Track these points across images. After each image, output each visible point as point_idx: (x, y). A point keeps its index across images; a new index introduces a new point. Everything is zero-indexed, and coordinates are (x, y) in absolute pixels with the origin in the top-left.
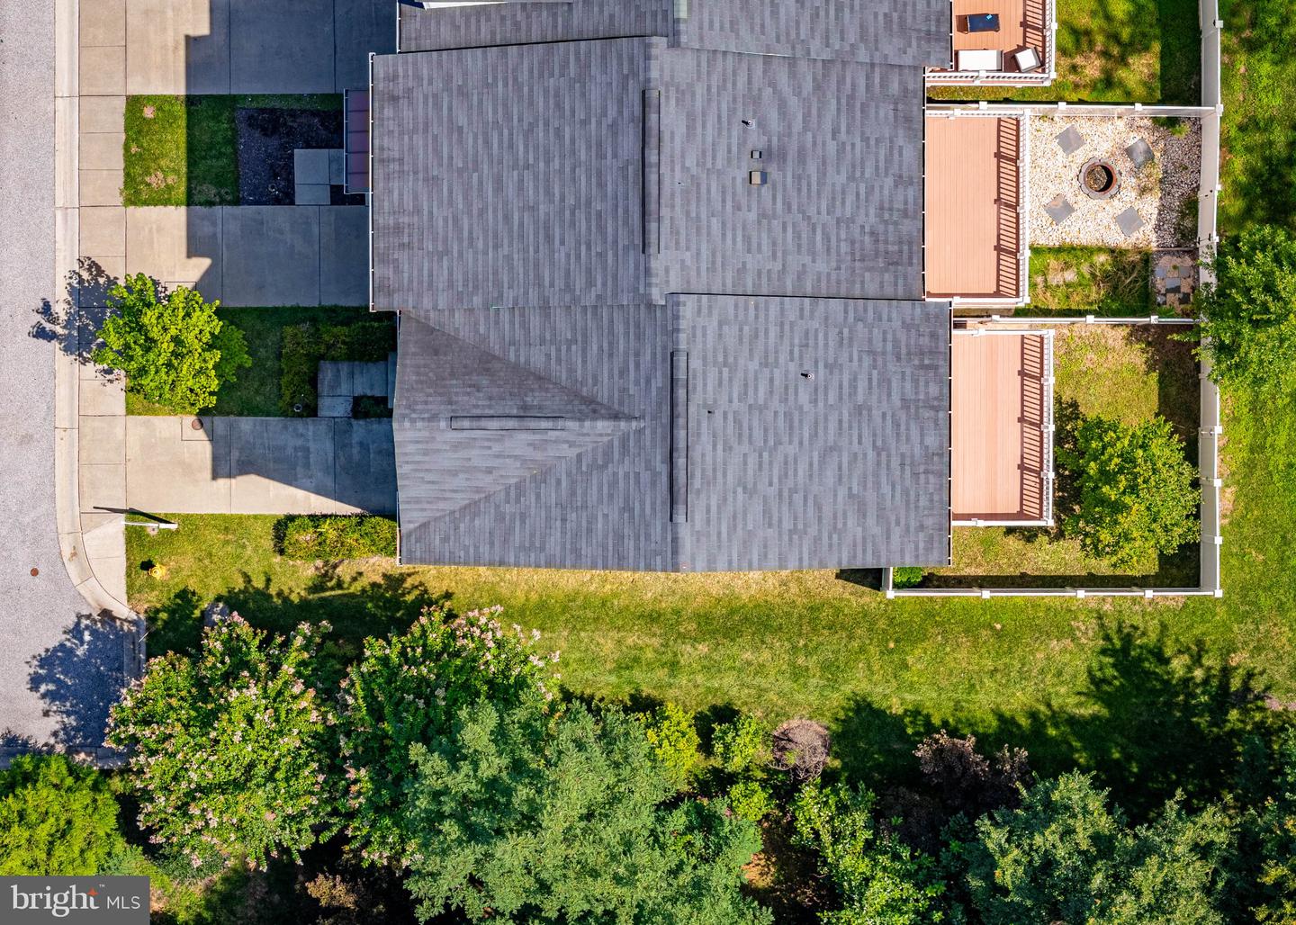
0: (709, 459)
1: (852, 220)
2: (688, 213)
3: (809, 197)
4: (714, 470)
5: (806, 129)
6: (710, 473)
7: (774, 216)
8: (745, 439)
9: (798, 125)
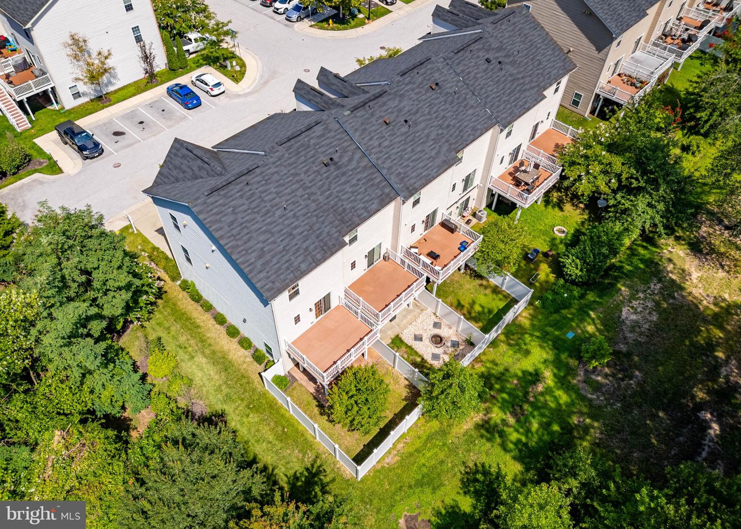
0: (233, 192)
1: (342, 200)
2: (298, 148)
3: (336, 183)
4: (231, 196)
5: (352, 170)
6: (229, 195)
7: (321, 175)
8: (249, 201)
9: (350, 167)
